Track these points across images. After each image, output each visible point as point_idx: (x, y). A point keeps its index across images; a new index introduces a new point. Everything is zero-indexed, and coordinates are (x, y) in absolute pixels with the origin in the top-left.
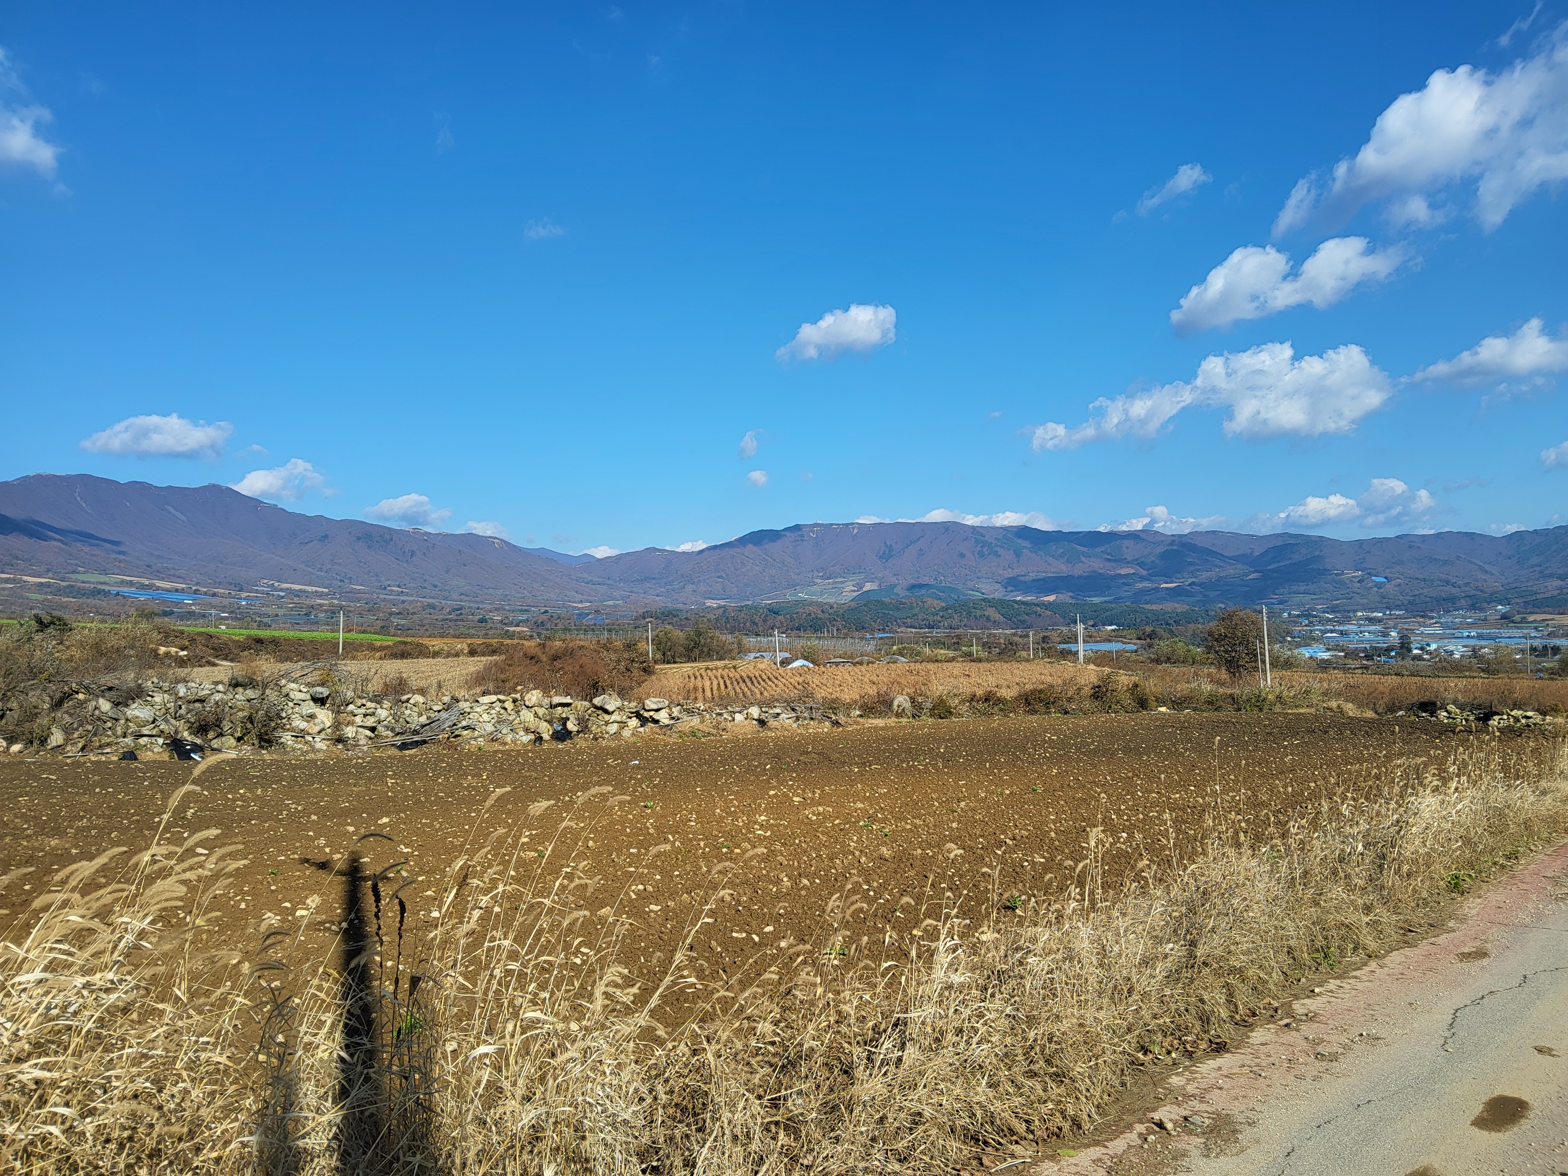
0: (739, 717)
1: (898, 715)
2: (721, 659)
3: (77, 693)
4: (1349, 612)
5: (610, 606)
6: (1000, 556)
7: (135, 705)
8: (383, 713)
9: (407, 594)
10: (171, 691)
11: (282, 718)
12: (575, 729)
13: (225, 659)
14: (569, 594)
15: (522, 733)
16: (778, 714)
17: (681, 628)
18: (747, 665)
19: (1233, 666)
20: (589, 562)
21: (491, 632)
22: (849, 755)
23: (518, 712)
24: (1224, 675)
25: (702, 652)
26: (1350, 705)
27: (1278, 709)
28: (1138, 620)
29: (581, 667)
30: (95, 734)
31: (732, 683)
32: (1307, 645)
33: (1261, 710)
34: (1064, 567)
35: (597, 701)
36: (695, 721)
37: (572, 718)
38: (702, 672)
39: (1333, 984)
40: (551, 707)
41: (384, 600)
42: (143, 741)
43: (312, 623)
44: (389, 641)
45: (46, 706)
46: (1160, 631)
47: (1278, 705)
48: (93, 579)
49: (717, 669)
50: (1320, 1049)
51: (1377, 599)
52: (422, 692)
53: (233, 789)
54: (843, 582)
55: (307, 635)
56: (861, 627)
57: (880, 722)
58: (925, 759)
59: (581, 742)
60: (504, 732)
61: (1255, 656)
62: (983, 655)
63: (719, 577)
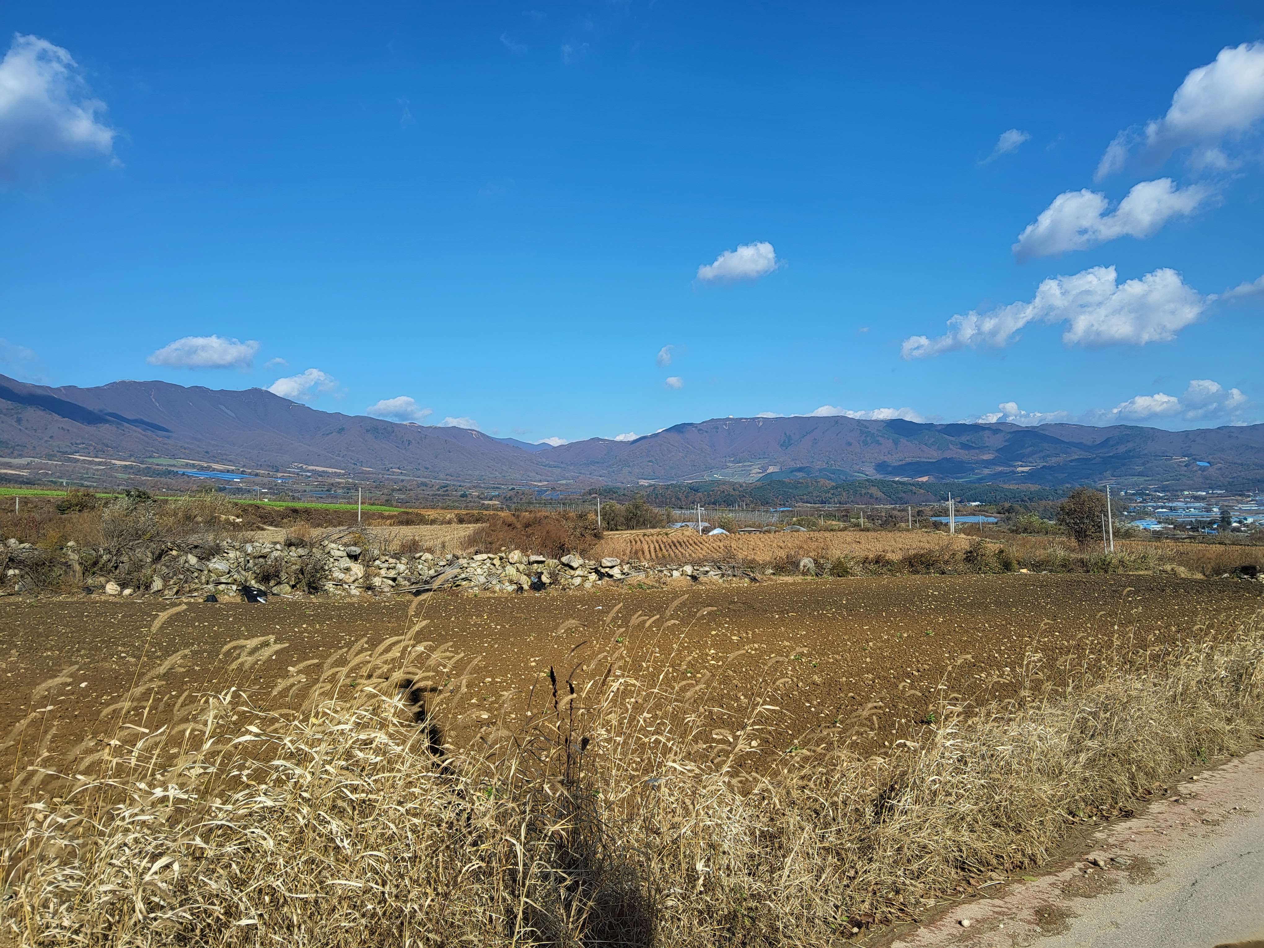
0: (676, 574)
1: (804, 574)
2: (653, 527)
3: (171, 550)
4: (1177, 491)
5: (563, 485)
6: (881, 444)
7: (215, 560)
8: (401, 567)
9: (405, 475)
10: (241, 549)
11: (325, 571)
12: (548, 581)
13: (271, 525)
14: (531, 474)
15: (507, 584)
16: (707, 572)
17: (620, 502)
18: (676, 532)
19: (1081, 535)
20: (546, 449)
21: (470, 505)
22: (768, 605)
23: (504, 567)
24: (1074, 543)
25: (638, 522)
26: (1182, 569)
27: (1120, 571)
28: (998, 497)
29: (548, 532)
30: (186, 582)
31: (665, 547)
32: (1141, 519)
33: (1106, 572)
34: (935, 454)
35: (564, 559)
36: (642, 576)
37: (545, 572)
38: (641, 537)
39: (1206, 774)
40: (529, 563)
41: (388, 479)
42: (221, 587)
43: (332, 497)
44: (395, 511)
45: (149, 560)
46: (1016, 506)
47: (1121, 568)
48: (165, 462)
49: (652, 535)
50: (1204, 817)
51: (1201, 480)
52: (430, 550)
53: (296, 624)
54: (751, 466)
55: (332, 507)
56: (766, 503)
57: (789, 579)
58: (831, 609)
59: (553, 592)
60: (494, 583)
61: (1100, 527)
62: (869, 525)
63: (649, 461)
